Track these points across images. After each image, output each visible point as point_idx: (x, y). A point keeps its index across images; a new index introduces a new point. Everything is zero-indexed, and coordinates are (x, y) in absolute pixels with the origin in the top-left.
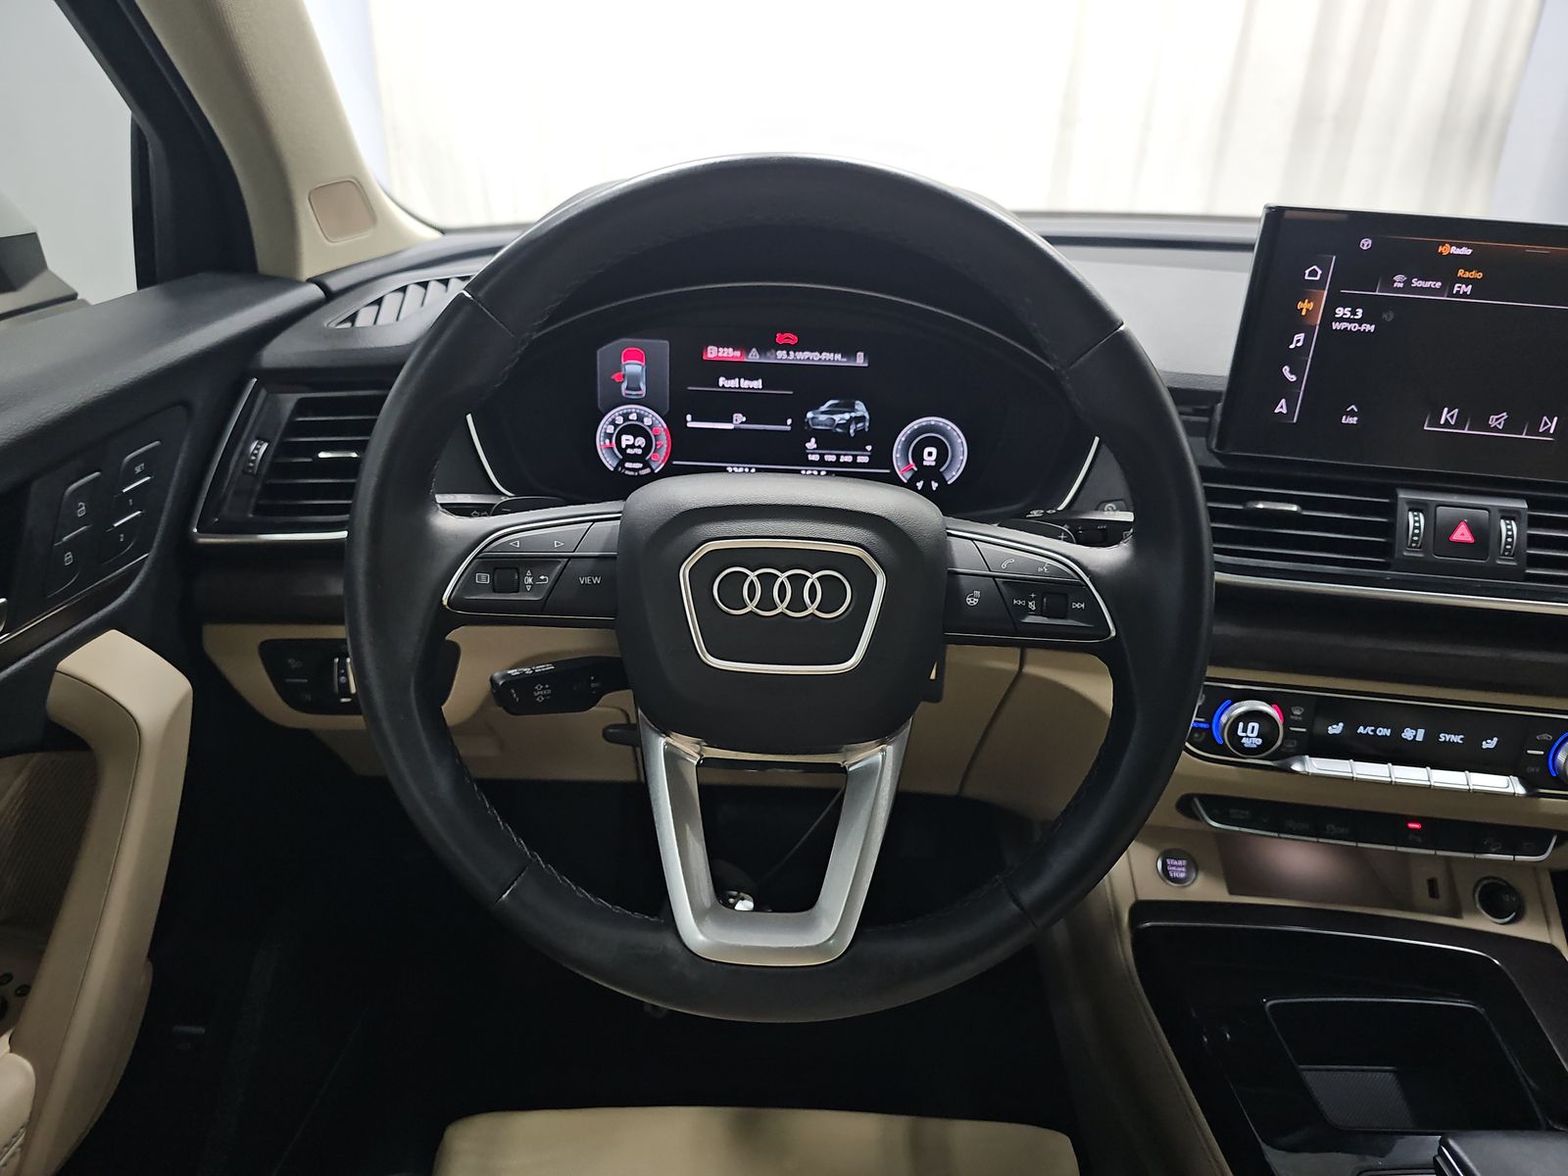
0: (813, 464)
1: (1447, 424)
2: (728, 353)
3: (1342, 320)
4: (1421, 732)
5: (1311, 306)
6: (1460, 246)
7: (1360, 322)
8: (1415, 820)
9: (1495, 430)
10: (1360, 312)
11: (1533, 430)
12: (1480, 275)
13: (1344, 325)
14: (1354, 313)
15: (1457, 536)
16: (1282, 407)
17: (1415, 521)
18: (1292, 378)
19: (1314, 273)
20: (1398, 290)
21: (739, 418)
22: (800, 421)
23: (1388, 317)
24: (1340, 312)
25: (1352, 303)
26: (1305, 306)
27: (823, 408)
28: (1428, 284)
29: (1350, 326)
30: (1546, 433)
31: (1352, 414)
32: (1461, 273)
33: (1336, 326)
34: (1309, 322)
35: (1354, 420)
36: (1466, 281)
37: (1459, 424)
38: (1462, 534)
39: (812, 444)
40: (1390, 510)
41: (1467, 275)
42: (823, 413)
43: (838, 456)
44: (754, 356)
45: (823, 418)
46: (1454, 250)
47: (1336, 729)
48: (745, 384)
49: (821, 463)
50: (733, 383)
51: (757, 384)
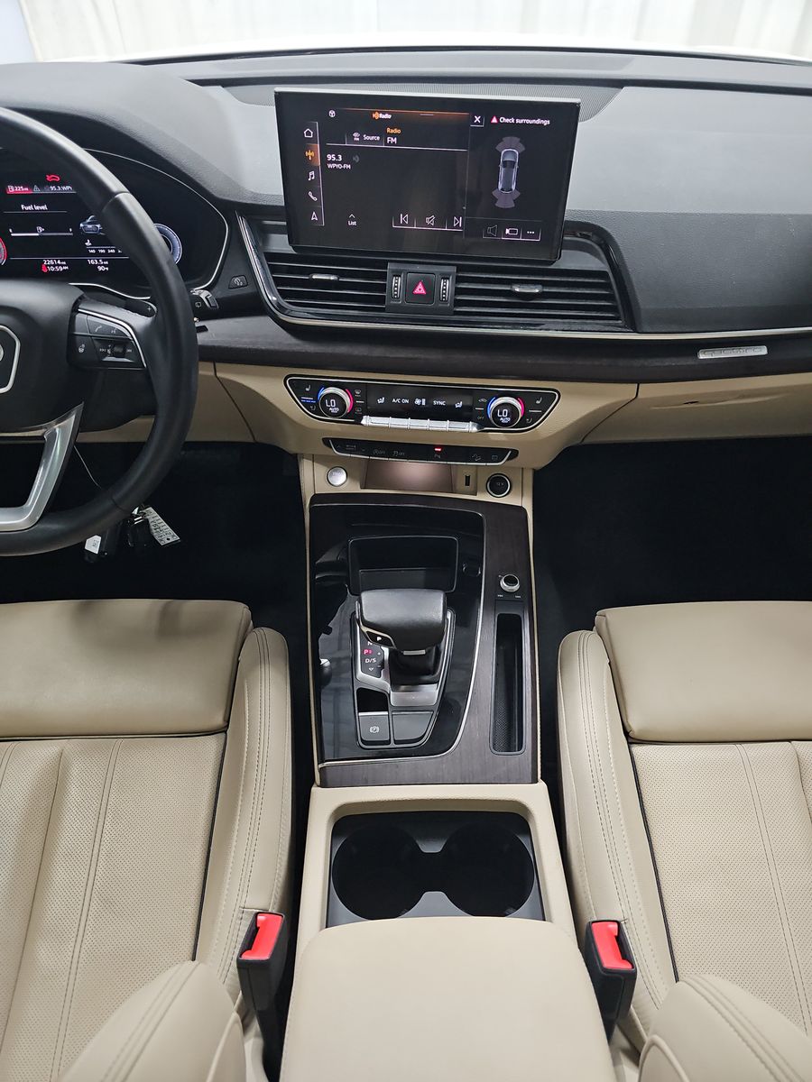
0: (92, 255)
1: (404, 224)
2: (21, 189)
3: (331, 162)
4: (424, 400)
5: (313, 154)
6: (384, 113)
7: (342, 163)
8: (438, 446)
9: (430, 226)
10: (340, 156)
11: (451, 226)
12: (399, 131)
13: (334, 165)
14: (337, 157)
15: (417, 291)
16: (314, 217)
17: (397, 282)
18: (315, 199)
19: (308, 133)
20: (356, 142)
21: (40, 229)
22: (77, 230)
23: (356, 159)
24: (330, 157)
25: (335, 151)
26: (309, 154)
27: (88, 221)
28: (373, 138)
29: (339, 166)
30: (458, 227)
31: (353, 220)
32: (388, 130)
33: (330, 166)
34: (315, 164)
35: (354, 223)
36: (393, 135)
37: (411, 224)
38: (420, 289)
39: (88, 243)
40: (383, 276)
41: (392, 131)
42: (89, 223)
43: (106, 250)
44: (36, 190)
45: (90, 226)
46: (381, 116)
47: (381, 401)
48: (37, 208)
49: (97, 254)
50: (30, 208)
51: (44, 207)
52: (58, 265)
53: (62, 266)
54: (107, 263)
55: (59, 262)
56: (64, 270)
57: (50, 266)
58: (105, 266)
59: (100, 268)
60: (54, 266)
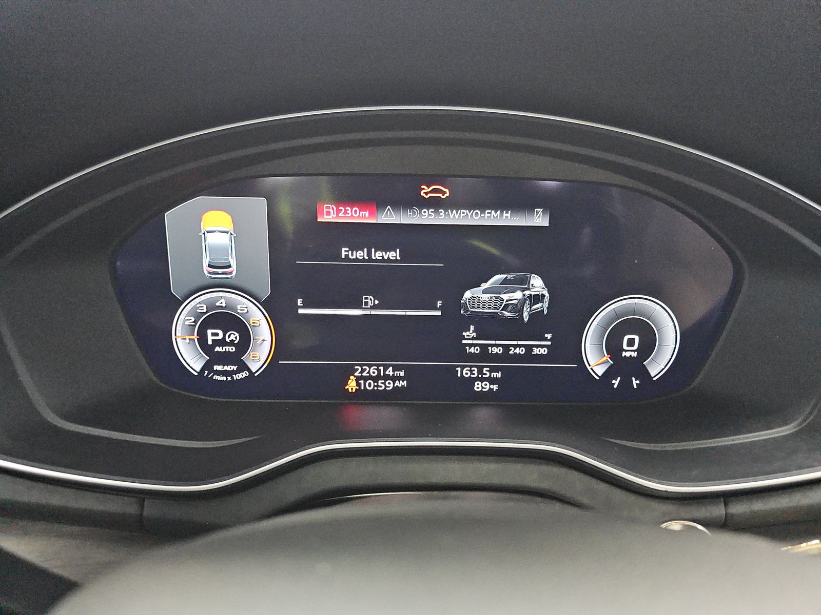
0: (472, 358)
21: (370, 300)
22: (454, 303)
27: (487, 285)
39: (470, 333)
42: (487, 291)
43: (507, 348)
44: (388, 216)
45: (486, 297)
48: (378, 255)
49: (484, 355)
50: (360, 254)
51: (392, 255)
52: (386, 378)
53: (394, 379)
54: (499, 375)
55: (390, 372)
56: (395, 389)
57: (365, 379)
58: (492, 381)
59: (478, 386)
60: (375, 379)
